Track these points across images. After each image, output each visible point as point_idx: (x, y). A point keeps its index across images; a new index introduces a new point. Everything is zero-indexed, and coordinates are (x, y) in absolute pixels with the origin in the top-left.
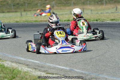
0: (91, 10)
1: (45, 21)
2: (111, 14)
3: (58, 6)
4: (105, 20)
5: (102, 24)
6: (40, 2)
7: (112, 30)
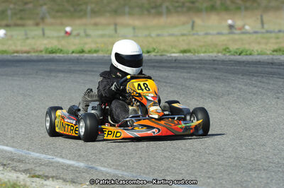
0: (134, 28)
1: (25, 52)
2: (181, 38)
3: (54, 17)
4: (167, 52)
5: (161, 61)
6: (12, 6)
7: (186, 75)
